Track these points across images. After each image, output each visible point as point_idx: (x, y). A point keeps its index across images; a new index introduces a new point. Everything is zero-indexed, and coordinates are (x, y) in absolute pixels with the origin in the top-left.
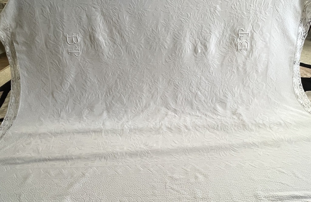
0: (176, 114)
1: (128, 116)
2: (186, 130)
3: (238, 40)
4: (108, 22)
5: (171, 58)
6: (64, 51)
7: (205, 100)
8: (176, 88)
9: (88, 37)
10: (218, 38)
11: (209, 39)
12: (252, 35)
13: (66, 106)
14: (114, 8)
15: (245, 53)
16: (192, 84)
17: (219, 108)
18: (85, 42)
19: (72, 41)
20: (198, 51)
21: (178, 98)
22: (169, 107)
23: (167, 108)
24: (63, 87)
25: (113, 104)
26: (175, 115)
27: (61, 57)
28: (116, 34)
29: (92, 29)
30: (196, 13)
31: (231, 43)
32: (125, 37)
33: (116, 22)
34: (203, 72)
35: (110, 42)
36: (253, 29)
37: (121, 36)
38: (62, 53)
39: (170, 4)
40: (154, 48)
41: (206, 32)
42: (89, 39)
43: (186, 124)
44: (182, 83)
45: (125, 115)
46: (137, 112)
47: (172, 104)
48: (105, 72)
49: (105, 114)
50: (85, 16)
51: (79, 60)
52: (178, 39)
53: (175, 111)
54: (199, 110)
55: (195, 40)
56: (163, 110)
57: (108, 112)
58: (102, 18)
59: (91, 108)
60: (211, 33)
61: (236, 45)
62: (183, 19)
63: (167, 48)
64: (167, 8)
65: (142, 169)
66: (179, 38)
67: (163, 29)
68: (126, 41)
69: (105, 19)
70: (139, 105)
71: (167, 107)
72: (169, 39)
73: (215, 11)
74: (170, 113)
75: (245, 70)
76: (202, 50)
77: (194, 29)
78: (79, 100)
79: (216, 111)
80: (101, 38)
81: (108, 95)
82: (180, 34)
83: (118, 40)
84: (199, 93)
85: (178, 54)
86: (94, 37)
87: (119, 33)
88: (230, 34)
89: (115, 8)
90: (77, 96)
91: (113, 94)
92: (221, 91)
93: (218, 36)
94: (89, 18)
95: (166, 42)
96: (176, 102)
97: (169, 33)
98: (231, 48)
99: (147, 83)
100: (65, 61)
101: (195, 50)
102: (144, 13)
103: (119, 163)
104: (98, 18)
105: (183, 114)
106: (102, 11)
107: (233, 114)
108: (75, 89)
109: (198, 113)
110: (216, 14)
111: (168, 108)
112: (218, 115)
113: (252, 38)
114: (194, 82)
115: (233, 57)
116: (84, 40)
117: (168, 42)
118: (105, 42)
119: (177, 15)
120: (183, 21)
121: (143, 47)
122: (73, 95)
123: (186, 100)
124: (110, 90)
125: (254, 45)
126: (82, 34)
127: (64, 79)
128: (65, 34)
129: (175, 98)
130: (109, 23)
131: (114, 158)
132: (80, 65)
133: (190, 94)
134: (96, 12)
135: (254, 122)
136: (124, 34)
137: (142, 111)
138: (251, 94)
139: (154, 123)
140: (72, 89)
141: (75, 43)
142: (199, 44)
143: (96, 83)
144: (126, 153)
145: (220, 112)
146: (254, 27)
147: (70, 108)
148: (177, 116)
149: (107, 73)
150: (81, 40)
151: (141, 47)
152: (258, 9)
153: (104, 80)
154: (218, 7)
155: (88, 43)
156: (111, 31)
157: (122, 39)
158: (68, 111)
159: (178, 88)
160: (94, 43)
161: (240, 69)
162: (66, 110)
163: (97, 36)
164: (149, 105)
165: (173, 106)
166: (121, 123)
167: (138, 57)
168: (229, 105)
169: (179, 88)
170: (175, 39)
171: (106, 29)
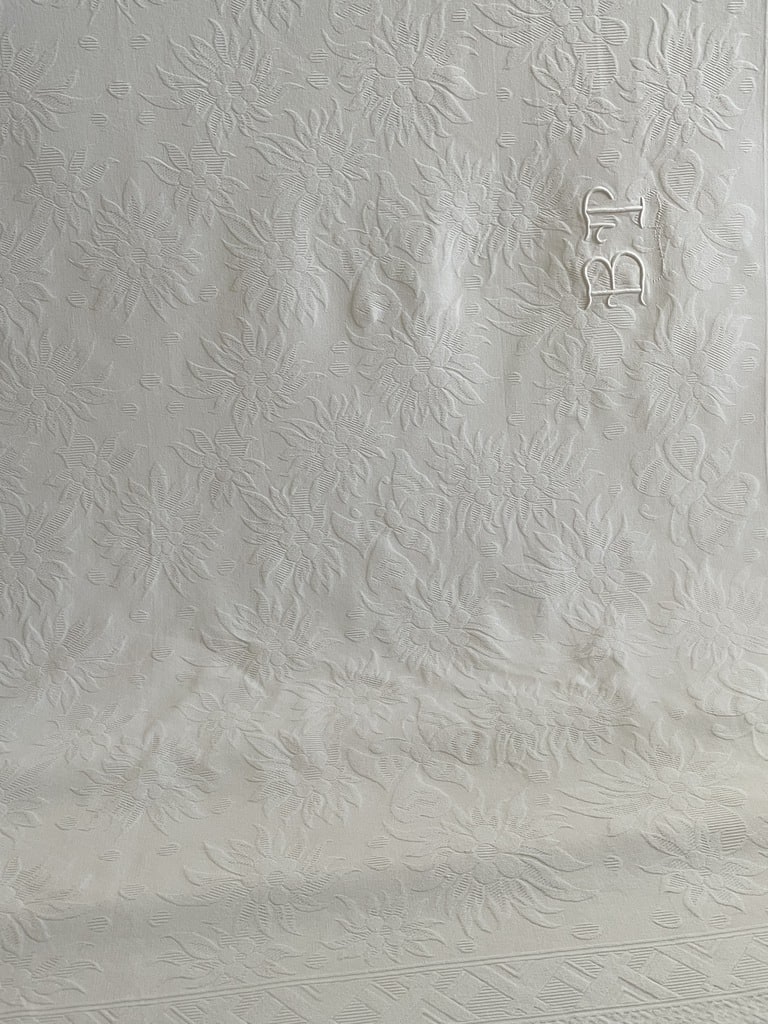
2: (292, 776)
3: (587, 245)
5: (219, 358)
7: (423, 583)
8: (254, 522)
10: (476, 240)
11: (424, 248)
12: (661, 216)
15: (632, 314)
16: (347, 497)
17: (499, 627)
20: (368, 312)
21: (267, 579)
22: (213, 633)
23: (202, 640)
26: (247, 678)
30: (339, 111)
31: (549, 267)
34: (408, 423)
36: (664, 189)
39: (189, 65)
40: (116, 301)
41: (406, 208)
43: (294, 736)
44: (290, 494)
46: (19, 675)
47: (228, 616)
52: (250, 249)
53: (248, 657)
54: (387, 646)
55: (348, 255)
56: (180, 652)
60: (432, 214)
61: (577, 278)
62: (268, 145)
63: (190, 298)
64: (173, 85)
66: (256, 246)
67: (163, 199)
70: (33, 628)
71: (204, 632)
72: (198, 253)
73: (444, 97)
74: (220, 669)
75: (639, 408)
76: (389, 306)
77: (336, 195)
79: (487, 646)
82: (260, 222)
84: (390, 545)
85: (259, 332)
88: (543, 220)
92: (511, 527)
93: (474, 228)
95: (187, 271)
97: (198, 218)
98: (553, 290)
99: (85, 498)
101: (353, 311)
102: (45, 113)
105: (290, 674)
107: (579, 661)
109: (380, 668)
110: (450, 114)
111: (207, 636)
112: (494, 669)
113: (662, 230)
114: (356, 483)
115: (564, 340)
117: (196, 267)
119: (235, 122)
120: (269, 155)
121: (50, 293)
123: (312, 586)
125: (677, 273)
129: (251, 576)
133: (337, 552)
135: (685, 707)
137: (54, 666)
138: (684, 540)
139: (111, 741)
142: (374, 276)
145: (507, 654)
146: (666, 177)
148: (254, 685)
151: (44, 298)
152: (677, 80)
154: (460, 75)
159: (265, 523)
161: (613, 402)
164: (98, 625)
165: (237, 625)
167: (28, 353)
168: (554, 605)
169: (271, 519)
170: (236, 251)
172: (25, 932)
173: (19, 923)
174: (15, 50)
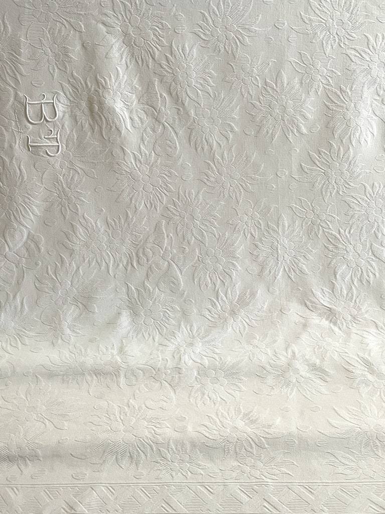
0: (335, 324)
1: (191, 326)
2: (370, 377)
4: (140, 63)
5: (317, 163)
6: (16, 143)
8: (331, 247)
9: (84, 104)
13: (14, 297)
14: (160, 26)
16: (380, 235)
18: (74, 118)
19: (40, 116)
21: (338, 276)
22: (311, 302)
23: (306, 305)
24: (8, 240)
25: (149, 290)
26: (332, 325)
27: (7, 160)
28: (161, 95)
29: (98, 83)
32: (186, 104)
33: (164, 62)
35: (144, 116)
37: (177, 100)
38: (11, 147)
39: (317, 11)
40: (267, 132)
42: (87, 111)
43: (366, 356)
44: (349, 233)
45: (182, 323)
46: (216, 316)
47: (318, 294)
48: (128, 199)
49: (125, 320)
50: (78, 48)
51: (57, 166)
52: (338, 106)
53: (331, 314)
56: (295, 310)
57: (135, 314)
58: (125, 54)
59: (85, 301)
62: (353, 52)
63: (304, 130)
64: (307, 21)
65: (245, 497)
66: (342, 105)
67: (296, 80)
68: (187, 114)
69: (133, 55)
70: (222, 294)
71: (306, 301)
72: (311, 108)
74: (315, 320)
78: (52, 278)
80: (119, 107)
81: (135, 265)
82: (345, 92)
83: (167, 110)
85: (339, 149)
86: (101, 104)
87: (170, 93)
89: (162, 24)
90: (47, 268)
91: (148, 260)
94: (91, 52)
95: (304, 117)
96: (333, 288)
97: (313, 90)
99: (246, 230)
100: (18, 171)
102: (242, 37)
103: (174, 474)
104: (115, 53)
105: (354, 325)
106: (126, 34)
108: (43, 249)
111: (308, 303)
116: (72, 112)
117: (309, 116)
118: (130, 118)
119: (337, 40)
122: (37, 264)
123: (361, 281)
124: (141, 250)
126: (69, 96)
127: (12, 217)
128: (21, 94)
129: (329, 274)
130: (145, 64)
131: (158, 459)
132: (57, 180)
133: (374, 264)
134: (108, 36)
136: (184, 95)
137: (233, 313)
139: (269, 352)
140: (33, 246)
141: (47, 121)
143: (102, 230)
144: (194, 445)
147: (25, 301)
148: (336, 329)
149: (133, 202)
150: (64, 112)
151: (232, 130)
153: (123, 221)
155: (85, 120)
156: (148, 87)
157: (179, 110)
158: (19, 309)
159: (336, 247)
160: (101, 119)
162: (16, 308)
163: (108, 101)
164: (253, 295)
165: (323, 298)
166: (172, 347)
167: (222, 158)
169: (340, 246)
170: (331, 107)
171: (135, 82)
172: (255, 443)
173: (251, 438)
174: (231, 5)
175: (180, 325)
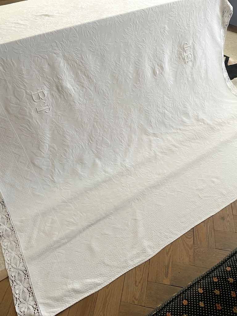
0: (158, 137)
1: (119, 155)
3: (184, 53)
4: (72, 66)
5: (137, 87)
6: (32, 112)
7: (172, 116)
8: (147, 114)
9: (55, 88)
10: (169, 56)
11: (164, 60)
12: (194, 46)
13: (54, 170)
14: (77, 50)
15: (190, 64)
16: (158, 105)
17: (185, 119)
18: (52, 95)
19: (39, 98)
20: (157, 73)
21: (152, 122)
22: (148, 133)
23: (147, 135)
24: (42, 150)
25: (100, 149)
27: (30, 120)
28: (82, 77)
29: (58, 78)
30: (150, 37)
31: (179, 58)
32: (92, 78)
33: (81, 64)
34: (164, 90)
35: (78, 87)
36: (194, 41)
37: (88, 77)
38: (30, 114)
39: (127, 33)
40: (120, 81)
41: (160, 53)
42: (56, 90)
43: (172, 143)
44: (151, 107)
45: (116, 155)
46: (124, 149)
47: (149, 130)
48: (81, 120)
49: (98, 161)
50: (47, 66)
51: (51, 116)
52: (139, 66)
53: (155, 135)
54: (173, 127)
55: (153, 63)
56: (145, 137)
57: (100, 158)
58: (65, 64)
59: (81, 161)
60: (164, 53)
61: (184, 59)
62: (140, 46)
63: (131, 77)
64: (125, 38)
67: (125, 60)
68: (93, 81)
69: (68, 64)
70: (123, 141)
71: (146, 133)
72: (131, 69)
73: (164, 31)
74: (152, 138)
75: (193, 78)
76: (159, 71)
77: (150, 53)
78: (65, 158)
79: (185, 122)
80: (69, 86)
81: (91, 142)
82: (140, 60)
83: (86, 82)
84: (166, 111)
85: (142, 80)
86: (62, 87)
87: (85, 75)
88: (178, 50)
89: (77, 48)
90: (61, 155)
91: (95, 139)
92: (181, 103)
93: (169, 54)
94: (53, 67)
95: (130, 72)
96: (152, 126)
97: (131, 62)
98: (180, 62)
100: (36, 123)
101: (154, 73)
102: (106, 48)
104: (62, 64)
105: (162, 135)
106: (64, 56)
107: (198, 121)
108: (56, 149)
109: (173, 131)
110: (165, 34)
111: (147, 134)
112: (189, 126)
113: (194, 49)
114: (159, 103)
115: (183, 70)
116: (50, 92)
117: (132, 72)
118: (73, 89)
119: (135, 43)
120: (140, 48)
121: (110, 82)
122: (57, 155)
123: (158, 121)
124: (91, 136)
125: (196, 55)
126: (48, 86)
127: (40, 141)
128: (28, 91)
129: (149, 122)
130: (74, 66)
132: (53, 121)
133: (159, 115)
134: (58, 58)
135: (216, 123)
136: (90, 75)
137: (129, 145)
138: (201, 99)
140: (52, 149)
141: (42, 99)
142: (156, 66)
143: (75, 134)
145: (189, 123)
146: (194, 39)
147: (59, 170)
148: (159, 139)
149: (83, 120)
150: (48, 94)
152: (195, 22)
153: (81, 128)
154: (166, 26)
155: (56, 94)
156: (76, 75)
157: (90, 81)
158: (59, 174)
159: (148, 113)
160: (63, 92)
161: (190, 79)
162: (57, 173)
163: (64, 84)
164: (131, 137)
165: (150, 130)
166: (119, 164)
167: (108, 94)
168: (190, 114)
169: (149, 112)
170: (137, 67)
171: (72, 73)
174: (100, 36)
175: (116, 156)
